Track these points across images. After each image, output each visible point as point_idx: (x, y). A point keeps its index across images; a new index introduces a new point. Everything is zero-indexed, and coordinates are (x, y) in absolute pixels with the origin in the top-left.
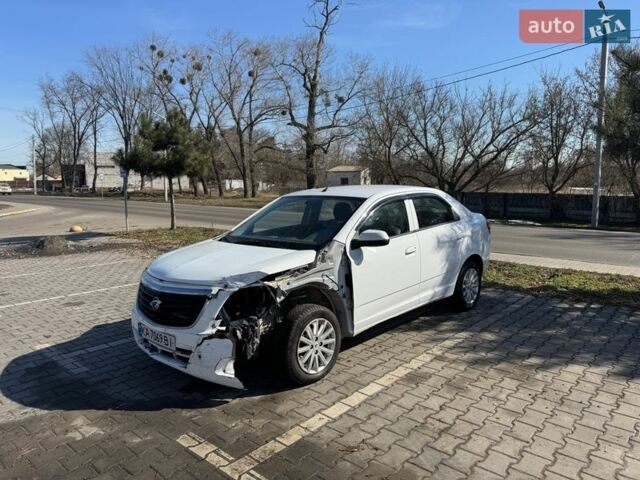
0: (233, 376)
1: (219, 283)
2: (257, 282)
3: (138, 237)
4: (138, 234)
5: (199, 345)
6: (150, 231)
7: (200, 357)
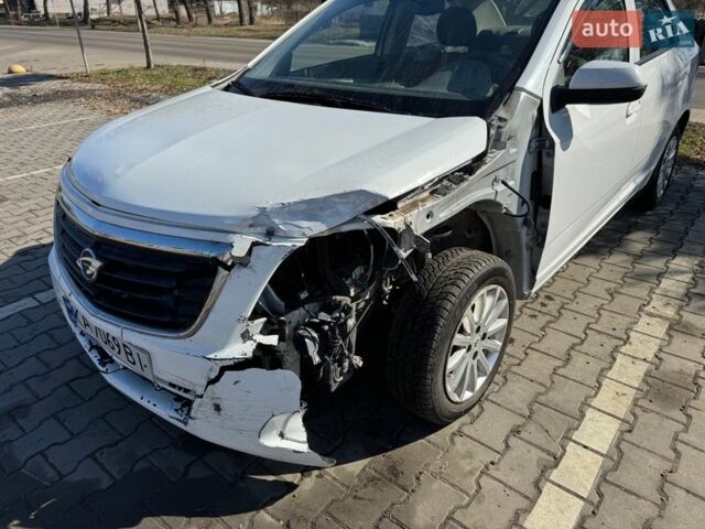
0: (304, 448)
1: (252, 224)
2: (355, 220)
3: (103, 81)
4: (103, 76)
5: (212, 382)
6: (119, 72)
7: (218, 408)
